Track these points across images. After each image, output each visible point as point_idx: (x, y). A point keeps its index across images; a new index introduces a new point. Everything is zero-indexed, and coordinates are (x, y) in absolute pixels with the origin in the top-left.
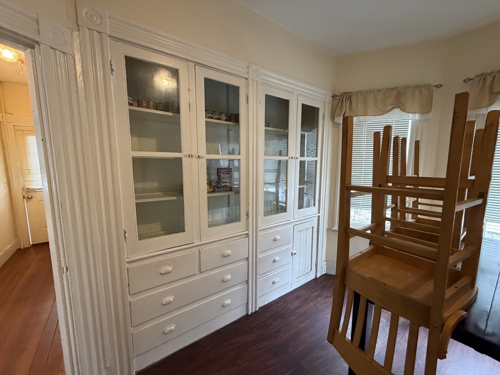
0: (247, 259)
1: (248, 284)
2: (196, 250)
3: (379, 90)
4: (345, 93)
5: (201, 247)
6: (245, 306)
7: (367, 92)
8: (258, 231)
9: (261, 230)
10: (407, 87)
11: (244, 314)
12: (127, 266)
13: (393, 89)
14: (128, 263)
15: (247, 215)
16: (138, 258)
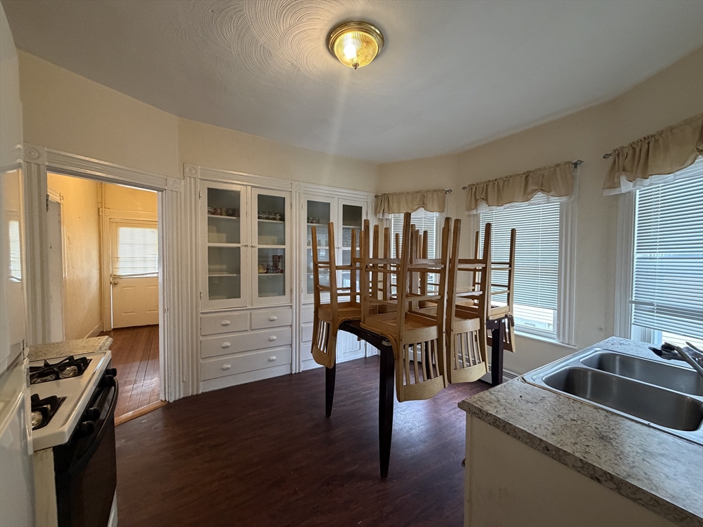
0: (291, 326)
1: (291, 347)
2: (248, 312)
3: (408, 193)
4: (384, 194)
5: (253, 311)
6: (289, 366)
7: (400, 194)
8: (301, 304)
9: (303, 304)
10: (428, 191)
11: (289, 372)
12: (200, 315)
13: (417, 192)
14: (202, 313)
15: (291, 290)
16: (208, 311)
